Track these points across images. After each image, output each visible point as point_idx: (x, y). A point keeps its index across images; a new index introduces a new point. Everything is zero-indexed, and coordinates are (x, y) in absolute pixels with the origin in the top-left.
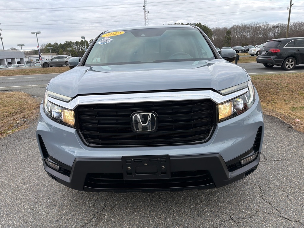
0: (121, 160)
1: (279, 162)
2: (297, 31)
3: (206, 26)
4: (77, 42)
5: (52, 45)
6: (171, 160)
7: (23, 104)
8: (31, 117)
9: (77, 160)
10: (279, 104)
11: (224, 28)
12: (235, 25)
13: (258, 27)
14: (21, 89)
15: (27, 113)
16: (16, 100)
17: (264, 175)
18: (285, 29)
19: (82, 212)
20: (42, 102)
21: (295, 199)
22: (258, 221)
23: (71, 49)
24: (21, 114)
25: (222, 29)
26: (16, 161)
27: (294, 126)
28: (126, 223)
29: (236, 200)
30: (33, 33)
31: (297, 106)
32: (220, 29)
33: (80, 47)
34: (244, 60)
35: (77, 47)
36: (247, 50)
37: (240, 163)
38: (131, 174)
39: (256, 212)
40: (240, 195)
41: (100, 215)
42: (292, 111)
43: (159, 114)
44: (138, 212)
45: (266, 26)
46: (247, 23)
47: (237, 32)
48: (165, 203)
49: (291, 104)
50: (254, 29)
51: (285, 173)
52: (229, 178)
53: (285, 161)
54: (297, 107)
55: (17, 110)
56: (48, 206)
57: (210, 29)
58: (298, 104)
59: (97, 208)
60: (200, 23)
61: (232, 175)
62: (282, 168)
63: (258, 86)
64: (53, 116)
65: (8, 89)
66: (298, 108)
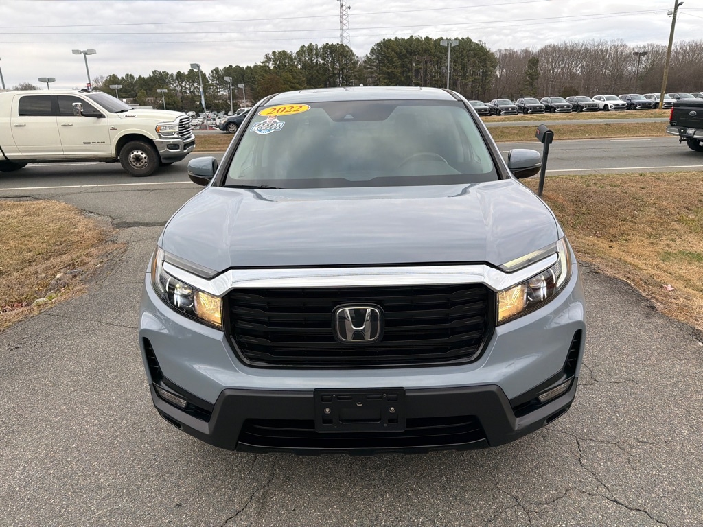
0: (312, 396)
1: (619, 386)
2: (690, 63)
3: (483, 45)
4: (179, 73)
5: (120, 78)
6: (407, 396)
7: (66, 233)
8: (87, 266)
9: (228, 393)
10: (636, 243)
11: (522, 51)
12: (549, 44)
13: (601, 50)
14: (58, 195)
15: (78, 254)
16: (49, 222)
17: (588, 415)
18: (662, 59)
19: (227, 488)
20: (149, 269)
21: (642, 465)
22: (569, 510)
23: (166, 91)
24: (64, 257)
25: (519, 52)
26: (73, 373)
27: (659, 304)
28: (315, 512)
29: (529, 467)
30: (76, 52)
31: (674, 248)
32: (514, 53)
33: (187, 86)
34: (565, 133)
35: (180, 85)
36: (574, 106)
37: (537, 399)
38: (330, 421)
39: (566, 490)
40: (537, 456)
41: (263, 494)
42: (663, 261)
43: (386, 308)
44: (339, 489)
45: (620, 50)
46: (576, 42)
47: (552, 62)
48: (391, 472)
49: (661, 245)
50: (591, 56)
51: (628, 411)
52: (516, 428)
53: (631, 384)
54: (674, 252)
55: (54, 248)
56: (157, 474)
57: (491, 52)
58: (677, 246)
59: (255, 480)
60: (468, 38)
61: (520, 423)
62: (624, 399)
63: (592, 201)
64: (175, 303)
65: (27, 194)
66: (676, 254)
